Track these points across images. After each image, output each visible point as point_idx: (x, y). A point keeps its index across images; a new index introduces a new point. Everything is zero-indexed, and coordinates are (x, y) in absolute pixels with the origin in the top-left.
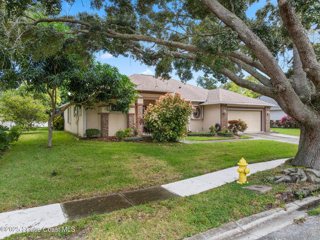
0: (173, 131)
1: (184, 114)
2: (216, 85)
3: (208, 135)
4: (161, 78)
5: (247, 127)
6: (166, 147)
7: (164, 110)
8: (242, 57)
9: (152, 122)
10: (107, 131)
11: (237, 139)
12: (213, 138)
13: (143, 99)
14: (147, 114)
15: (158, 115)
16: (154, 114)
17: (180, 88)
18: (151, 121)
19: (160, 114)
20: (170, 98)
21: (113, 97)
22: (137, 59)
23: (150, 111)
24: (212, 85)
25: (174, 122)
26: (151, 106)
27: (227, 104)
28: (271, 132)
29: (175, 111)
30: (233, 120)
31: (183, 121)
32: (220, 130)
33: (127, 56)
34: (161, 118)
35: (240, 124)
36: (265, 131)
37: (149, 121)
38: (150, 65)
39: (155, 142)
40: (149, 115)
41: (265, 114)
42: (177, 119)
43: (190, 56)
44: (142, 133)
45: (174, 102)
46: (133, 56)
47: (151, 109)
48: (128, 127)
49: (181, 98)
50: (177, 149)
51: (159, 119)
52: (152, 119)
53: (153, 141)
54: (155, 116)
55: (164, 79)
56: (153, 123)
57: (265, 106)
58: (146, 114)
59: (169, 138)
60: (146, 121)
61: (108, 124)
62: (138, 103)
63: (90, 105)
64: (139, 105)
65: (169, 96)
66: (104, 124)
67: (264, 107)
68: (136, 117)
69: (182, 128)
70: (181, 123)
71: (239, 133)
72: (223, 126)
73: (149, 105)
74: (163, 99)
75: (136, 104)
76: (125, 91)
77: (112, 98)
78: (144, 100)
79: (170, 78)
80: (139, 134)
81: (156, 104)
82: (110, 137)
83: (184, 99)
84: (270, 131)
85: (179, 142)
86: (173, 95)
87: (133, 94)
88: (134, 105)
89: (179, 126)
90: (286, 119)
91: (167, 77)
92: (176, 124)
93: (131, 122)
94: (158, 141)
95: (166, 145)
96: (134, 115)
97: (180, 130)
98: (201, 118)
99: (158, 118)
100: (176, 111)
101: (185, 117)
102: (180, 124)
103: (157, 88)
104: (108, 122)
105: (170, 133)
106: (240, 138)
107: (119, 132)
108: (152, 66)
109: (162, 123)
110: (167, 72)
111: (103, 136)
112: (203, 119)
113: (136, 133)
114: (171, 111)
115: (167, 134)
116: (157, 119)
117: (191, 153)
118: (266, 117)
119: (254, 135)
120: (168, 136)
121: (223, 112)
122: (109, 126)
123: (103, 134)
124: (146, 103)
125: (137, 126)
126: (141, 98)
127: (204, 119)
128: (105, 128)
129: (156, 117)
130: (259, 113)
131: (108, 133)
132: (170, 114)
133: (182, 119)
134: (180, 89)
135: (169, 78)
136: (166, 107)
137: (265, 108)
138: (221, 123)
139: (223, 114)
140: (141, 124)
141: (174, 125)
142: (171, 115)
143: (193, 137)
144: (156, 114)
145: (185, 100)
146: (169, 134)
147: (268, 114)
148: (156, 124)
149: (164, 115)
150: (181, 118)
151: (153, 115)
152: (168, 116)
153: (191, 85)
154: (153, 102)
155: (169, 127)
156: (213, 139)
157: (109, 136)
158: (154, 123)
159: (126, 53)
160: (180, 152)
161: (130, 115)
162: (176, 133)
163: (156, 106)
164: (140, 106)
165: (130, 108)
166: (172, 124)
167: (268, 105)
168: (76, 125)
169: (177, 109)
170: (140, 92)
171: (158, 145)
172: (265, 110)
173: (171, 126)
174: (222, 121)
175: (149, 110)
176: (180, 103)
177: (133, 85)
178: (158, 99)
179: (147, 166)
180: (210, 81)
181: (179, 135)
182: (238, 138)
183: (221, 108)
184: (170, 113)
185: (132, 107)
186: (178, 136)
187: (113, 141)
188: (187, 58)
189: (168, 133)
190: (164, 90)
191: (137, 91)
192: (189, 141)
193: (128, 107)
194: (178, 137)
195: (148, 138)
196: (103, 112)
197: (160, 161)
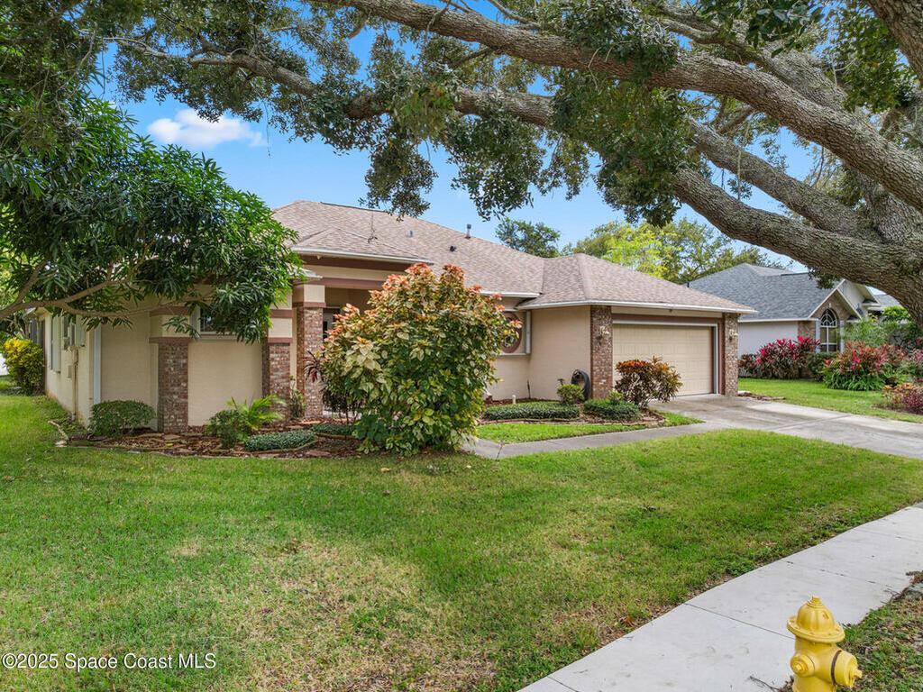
0: (436, 410)
1: (477, 345)
2: (555, 245)
3: (555, 415)
4: (389, 205)
5: (680, 384)
6: (409, 480)
7: (401, 330)
8: (777, 98)
9: (355, 376)
10: (184, 407)
11: (653, 427)
12: (573, 426)
13: (324, 287)
14: (335, 347)
15: (378, 348)
16: (361, 346)
17: (452, 249)
18: (350, 373)
19: (384, 347)
20: (424, 285)
21: (201, 277)
22: (299, 133)
23: (347, 335)
24: (543, 245)
25: (441, 379)
26: (350, 313)
27: (610, 306)
28: (739, 395)
29: (443, 336)
30: (633, 358)
31: (476, 371)
32: (588, 393)
33: (254, 116)
34: (391, 363)
35: (659, 374)
36: (724, 393)
37: (344, 374)
38: (346, 143)
39: (366, 452)
40: (345, 351)
41: (724, 337)
42: (450, 364)
43: (520, 104)
44: (318, 411)
45: (440, 299)
46: (281, 120)
47: (352, 326)
48: (266, 388)
49: (467, 285)
50: (455, 489)
51: (384, 363)
52: (356, 366)
53: (360, 449)
54: (365, 354)
55: (402, 213)
56: (357, 381)
57: (724, 314)
58: (330, 346)
59: (420, 436)
60: (333, 370)
61: (186, 381)
62: (306, 300)
63: (108, 310)
64: (310, 309)
65: (419, 277)
66: (172, 381)
67: (720, 316)
68: (298, 349)
69: (469, 397)
70: (468, 381)
71: (653, 403)
72: (599, 380)
73: (346, 309)
74: (398, 288)
75: (298, 305)
76: (251, 255)
77: (198, 281)
78: (326, 289)
79: (425, 207)
80: (308, 414)
81: (370, 307)
82: (194, 428)
83: (476, 289)
84: (740, 392)
85: (460, 453)
86: (437, 273)
87: (285, 267)
88: (290, 308)
89: (460, 393)
90: (773, 353)
91: (411, 204)
92: (447, 385)
93: (277, 370)
94: (377, 448)
95: (408, 468)
96: (289, 344)
97: (461, 404)
98: (525, 351)
99: (377, 360)
100: (448, 336)
101: (484, 357)
102: (465, 384)
103: (373, 246)
104: (186, 373)
105: (426, 420)
106: (663, 425)
107: (223, 416)
108: (354, 150)
109: (396, 379)
110: (414, 185)
111: (168, 426)
112: (529, 355)
113: (296, 411)
114: (431, 333)
115: (412, 423)
116: (373, 366)
117: (513, 507)
118: (727, 348)
119: (699, 410)
120: (419, 431)
121: (597, 334)
122: (189, 388)
123: (166, 417)
124: (336, 301)
125: (301, 385)
126: (314, 282)
127: (534, 355)
128: (175, 397)
129: (371, 357)
130: (706, 335)
131: (185, 417)
132: (423, 347)
133: (472, 364)
134: (451, 254)
135: (420, 208)
136: (411, 318)
137: (725, 319)
138: (592, 370)
139: (597, 341)
140: (314, 381)
141: (440, 387)
142: (429, 352)
143: (506, 426)
144: (370, 345)
145: (482, 292)
146: (423, 423)
147: (731, 339)
148: (371, 386)
149: (404, 348)
150: (467, 362)
151: (358, 352)
152: (417, 353)
153: (487, 242)
154: (359, 297)
155: (423, 396)
156: (576, 432)
157: (191, 423)
158: (364, 379)
159: (255, 105)
160: (469, 503)
161: (272, 344)
162: (446, 417)
163: (371, 315)
164: (312, 312)
165: (271, 321)
166: (432, 383)
167: (733, 310)
168: (70, 381)
169: (452, 325)
170: (310, 260)
171: (379, 472)
172: (724, 324)
173: (429, 393)
174: (595, 363)
175: (345, 331)
176: (462, 304)
177: (278, 230)
178: (378, 285)
179: (324, 605)
180: (538, 234)
181: (458, 425)
182: (656, 423)
183: (592, 321)
184: (424, 342)
185: (280, 314)
186: (454, 428)
187: (200, 452)
188: (508, 111)
189: (416, 418)
190: (401, 253)
191: (298, 255)
192: (492, 443)
193: (262, 316)
194: (453, 433)
195: (339, 433)
196: (164, 336)
197: (385, 564)
